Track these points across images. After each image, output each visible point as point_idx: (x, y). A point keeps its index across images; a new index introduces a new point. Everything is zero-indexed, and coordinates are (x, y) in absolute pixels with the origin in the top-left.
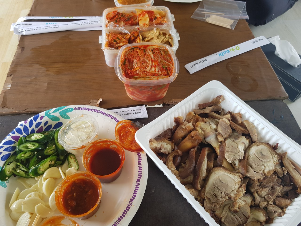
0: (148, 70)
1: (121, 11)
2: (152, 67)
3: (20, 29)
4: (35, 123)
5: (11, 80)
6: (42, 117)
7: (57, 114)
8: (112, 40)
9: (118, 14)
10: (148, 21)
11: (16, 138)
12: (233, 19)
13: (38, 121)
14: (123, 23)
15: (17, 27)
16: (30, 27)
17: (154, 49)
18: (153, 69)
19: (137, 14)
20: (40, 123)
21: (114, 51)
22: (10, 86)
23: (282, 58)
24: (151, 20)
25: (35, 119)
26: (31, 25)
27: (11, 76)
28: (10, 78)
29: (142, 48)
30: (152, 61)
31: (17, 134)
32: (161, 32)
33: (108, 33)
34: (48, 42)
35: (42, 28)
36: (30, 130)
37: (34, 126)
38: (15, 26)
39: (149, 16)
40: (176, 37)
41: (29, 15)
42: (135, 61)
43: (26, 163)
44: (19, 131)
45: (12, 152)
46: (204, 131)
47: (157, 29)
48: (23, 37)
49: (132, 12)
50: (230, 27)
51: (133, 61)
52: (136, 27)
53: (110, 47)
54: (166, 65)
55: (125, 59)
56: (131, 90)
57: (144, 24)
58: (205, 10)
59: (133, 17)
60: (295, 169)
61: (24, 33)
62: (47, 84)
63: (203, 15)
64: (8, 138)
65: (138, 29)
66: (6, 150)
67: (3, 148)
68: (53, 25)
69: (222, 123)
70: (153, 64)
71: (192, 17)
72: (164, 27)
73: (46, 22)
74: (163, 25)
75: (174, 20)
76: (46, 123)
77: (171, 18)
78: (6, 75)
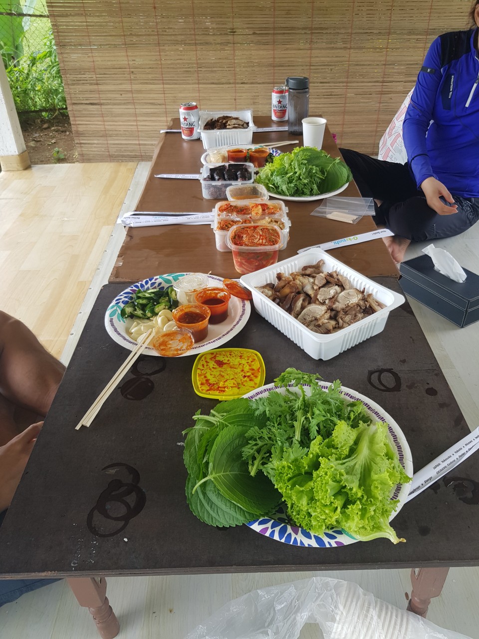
0: (256, 241)
1: (233, 204)
2: (259, 239)
3: (127, 222)
4: (150, 283)
5: (122, 259)
6: (156, 279)
7: (170, 278)
8: (223, 225)
9: (231, 206)
10: (261, 210)
11: (134, 291)
12: (357, 215)
13: (153, 281)
14: (235, 213)
15: (125, 220)
16: (138, 220)
17: (264, 229)
18: (261, 241)
19: (251, 207)
20: (155, 283)
21: (224, 232)
22: (121, 264)
23: (443, 273)
24: (264, 210)
25: (151, 280)
26: (139, 218)
27: (121, 256)
28: (121, 258)
29: (252, 228)
30: (260, 236)
31: (134, 288)
32: (273, 220)
33: (220, 221)
34: (157, 232)
35: (151, 221)
36: (146, 287)
37: (149, 285)
38: (122, 219)
39: (262, 208)
40: (288, 223)
41: (135, 211)
42: (245, 236)
43: (143, 307)
44: (137, 287)
45: (130, 301)
46: (302, 283)
47: (269, 218)
48: (131, 229)
49: (245, 206)
50: (352, 222)
51: (242, 237)
52: (248, 216)
53: (221, 229)
54: (273, 238)
55: (236, 235)
56: (239, 260)
57: (257, 213)
58: (327, 208)
59: (246, 209)
60: (378, 305)
61: (132, 225)
62: (157, 263)
63: (325, 213)
64: (128, 290)
65: (250, 218)
66: (125, 297)
67: (124, 296)
68: (162, 218)
69: (319, 277)
70: (261, 237)
71: (312, 214)
72: (276, 216)
73: (155, 217)
74: (275, 214)
75: (288, 212)
76: (160, 284)
77: (285, 209)
78: (117, 256)
